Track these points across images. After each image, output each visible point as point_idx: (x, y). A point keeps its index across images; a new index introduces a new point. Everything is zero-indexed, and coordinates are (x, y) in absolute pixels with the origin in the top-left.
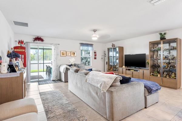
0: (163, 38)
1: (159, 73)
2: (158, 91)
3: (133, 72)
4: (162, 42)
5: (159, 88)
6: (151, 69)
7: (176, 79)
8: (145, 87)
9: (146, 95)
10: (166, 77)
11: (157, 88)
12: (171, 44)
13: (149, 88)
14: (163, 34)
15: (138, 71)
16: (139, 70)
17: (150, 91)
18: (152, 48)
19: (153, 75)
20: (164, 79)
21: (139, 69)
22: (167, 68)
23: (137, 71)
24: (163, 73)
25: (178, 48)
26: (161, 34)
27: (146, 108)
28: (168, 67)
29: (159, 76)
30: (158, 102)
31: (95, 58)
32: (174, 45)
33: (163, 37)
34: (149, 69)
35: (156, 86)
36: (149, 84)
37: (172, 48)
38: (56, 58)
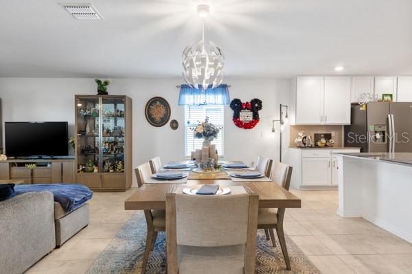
0: (102, 92)
1: (96, 166)
2: (86, 202)
3: (32, 170)
4: (100, 99)
5: (89, 195)
6: (80, 157)
7: (123, 172)
8: (56, 199)
9: (58, 218)
10: (108, 171)
11: (84, 196)
12: (118, 105)
13: (66, 200)
14: (102, 83)
15: (49, 166)
16: (51, 163)
17: (67, 206)
18: (82, 110)
19: (83, 170)
20: (106, 175)
21: (51, 161)
22: (110, 153)
23: (47, 165)
24: (104, 163)
25: (127, 115)
26: (99, 82)
27: (58, 247)
28: (112, 150)
29: (96, 170)
30: (87, 226)
32: (121, 107)
33: (102, 89)
34: (74, 159)
35: (83, 191)
36: (66, 191)
37: (119, 114)
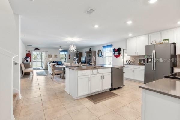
31: (69, 59)
38: (46, 58)
